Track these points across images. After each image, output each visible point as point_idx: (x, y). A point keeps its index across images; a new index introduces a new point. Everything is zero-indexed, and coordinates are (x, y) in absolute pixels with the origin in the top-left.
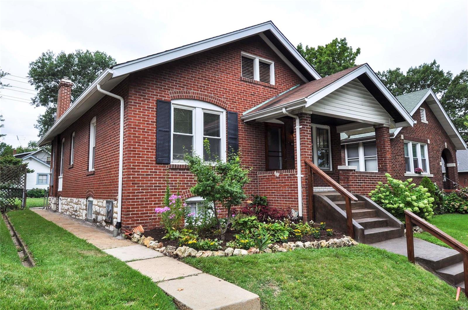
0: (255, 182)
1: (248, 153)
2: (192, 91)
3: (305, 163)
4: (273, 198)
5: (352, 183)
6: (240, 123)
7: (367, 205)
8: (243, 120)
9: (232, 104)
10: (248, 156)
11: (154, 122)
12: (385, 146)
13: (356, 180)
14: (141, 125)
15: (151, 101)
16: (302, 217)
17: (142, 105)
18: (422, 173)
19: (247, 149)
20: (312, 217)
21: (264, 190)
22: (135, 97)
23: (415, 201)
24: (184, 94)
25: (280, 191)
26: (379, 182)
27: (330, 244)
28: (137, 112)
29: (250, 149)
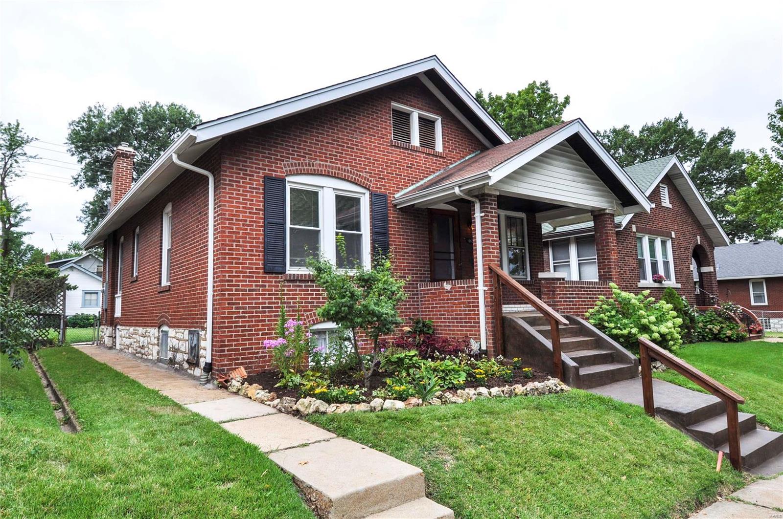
0: (414, 298)
1: (404, 256)
2: (318, 162)
3: (490, 269)
4: (442, 322)
5: (560, 298)
6: (390, 210)
7: (583, 331)
8: (395, 206)
9: (379, 181)
10: (403, 259)
11: (260, 210)
12: (608, 242)
13: (566, 294)
14: (241, 215)
15: (255, 178)
16: (486, 350)
17: (241, 184)
18: (663, 282)
19: (403, 249)
20: (502, 351)
21: (429, 311)
22: (230, 172)
23: (654, 323)
24: (306, 168)
25: (452, 311)
26: (601, 296)
27: (528, 389)
28: (234, 196)
29: (407, 249)
